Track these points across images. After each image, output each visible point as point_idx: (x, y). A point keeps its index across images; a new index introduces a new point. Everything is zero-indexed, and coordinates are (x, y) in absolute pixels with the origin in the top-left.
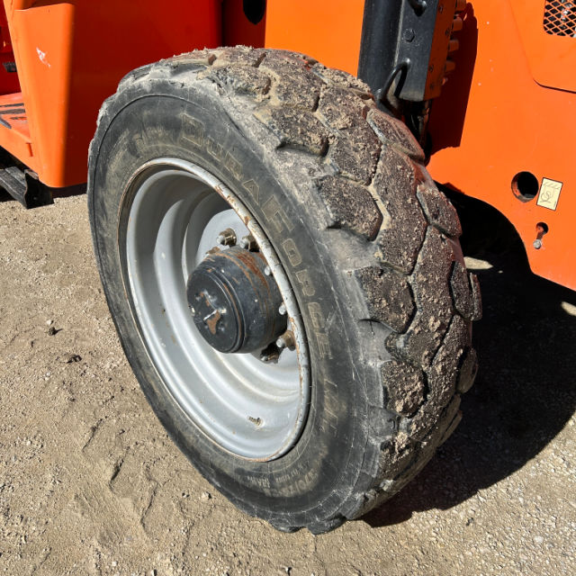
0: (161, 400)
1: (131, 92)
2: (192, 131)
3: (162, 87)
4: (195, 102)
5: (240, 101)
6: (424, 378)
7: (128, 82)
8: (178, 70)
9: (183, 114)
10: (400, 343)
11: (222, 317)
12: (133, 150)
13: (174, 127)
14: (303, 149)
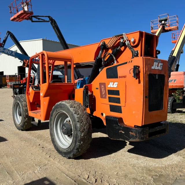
0: (57, 146)
1: (57, 105)
2: (63, 107)
3: (60, 104)
4: (63, 104)
5: (67, 104)
6: (84, 128)
7: (57, 104)
8: (62, 102)
9: (62, 106)
10: (81, 124)
11: (65, 129)
12: (56, 111)
13: (61, 107)
14: (73, 107)
